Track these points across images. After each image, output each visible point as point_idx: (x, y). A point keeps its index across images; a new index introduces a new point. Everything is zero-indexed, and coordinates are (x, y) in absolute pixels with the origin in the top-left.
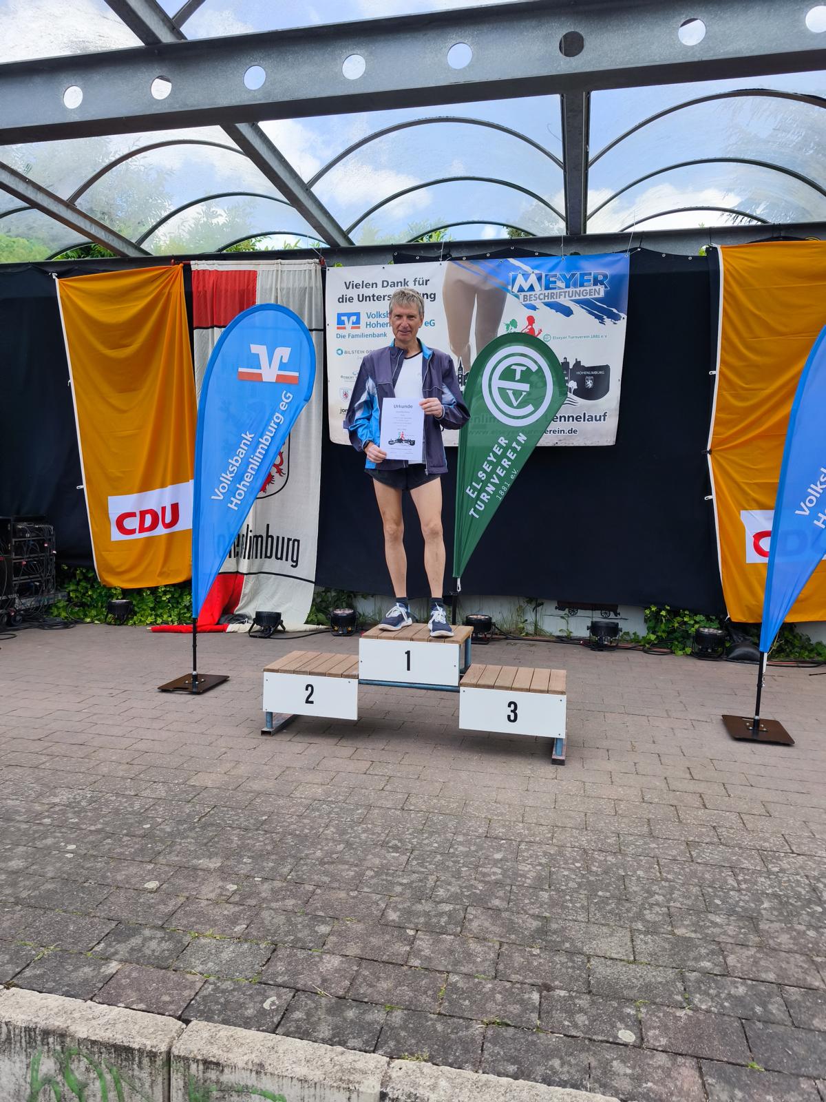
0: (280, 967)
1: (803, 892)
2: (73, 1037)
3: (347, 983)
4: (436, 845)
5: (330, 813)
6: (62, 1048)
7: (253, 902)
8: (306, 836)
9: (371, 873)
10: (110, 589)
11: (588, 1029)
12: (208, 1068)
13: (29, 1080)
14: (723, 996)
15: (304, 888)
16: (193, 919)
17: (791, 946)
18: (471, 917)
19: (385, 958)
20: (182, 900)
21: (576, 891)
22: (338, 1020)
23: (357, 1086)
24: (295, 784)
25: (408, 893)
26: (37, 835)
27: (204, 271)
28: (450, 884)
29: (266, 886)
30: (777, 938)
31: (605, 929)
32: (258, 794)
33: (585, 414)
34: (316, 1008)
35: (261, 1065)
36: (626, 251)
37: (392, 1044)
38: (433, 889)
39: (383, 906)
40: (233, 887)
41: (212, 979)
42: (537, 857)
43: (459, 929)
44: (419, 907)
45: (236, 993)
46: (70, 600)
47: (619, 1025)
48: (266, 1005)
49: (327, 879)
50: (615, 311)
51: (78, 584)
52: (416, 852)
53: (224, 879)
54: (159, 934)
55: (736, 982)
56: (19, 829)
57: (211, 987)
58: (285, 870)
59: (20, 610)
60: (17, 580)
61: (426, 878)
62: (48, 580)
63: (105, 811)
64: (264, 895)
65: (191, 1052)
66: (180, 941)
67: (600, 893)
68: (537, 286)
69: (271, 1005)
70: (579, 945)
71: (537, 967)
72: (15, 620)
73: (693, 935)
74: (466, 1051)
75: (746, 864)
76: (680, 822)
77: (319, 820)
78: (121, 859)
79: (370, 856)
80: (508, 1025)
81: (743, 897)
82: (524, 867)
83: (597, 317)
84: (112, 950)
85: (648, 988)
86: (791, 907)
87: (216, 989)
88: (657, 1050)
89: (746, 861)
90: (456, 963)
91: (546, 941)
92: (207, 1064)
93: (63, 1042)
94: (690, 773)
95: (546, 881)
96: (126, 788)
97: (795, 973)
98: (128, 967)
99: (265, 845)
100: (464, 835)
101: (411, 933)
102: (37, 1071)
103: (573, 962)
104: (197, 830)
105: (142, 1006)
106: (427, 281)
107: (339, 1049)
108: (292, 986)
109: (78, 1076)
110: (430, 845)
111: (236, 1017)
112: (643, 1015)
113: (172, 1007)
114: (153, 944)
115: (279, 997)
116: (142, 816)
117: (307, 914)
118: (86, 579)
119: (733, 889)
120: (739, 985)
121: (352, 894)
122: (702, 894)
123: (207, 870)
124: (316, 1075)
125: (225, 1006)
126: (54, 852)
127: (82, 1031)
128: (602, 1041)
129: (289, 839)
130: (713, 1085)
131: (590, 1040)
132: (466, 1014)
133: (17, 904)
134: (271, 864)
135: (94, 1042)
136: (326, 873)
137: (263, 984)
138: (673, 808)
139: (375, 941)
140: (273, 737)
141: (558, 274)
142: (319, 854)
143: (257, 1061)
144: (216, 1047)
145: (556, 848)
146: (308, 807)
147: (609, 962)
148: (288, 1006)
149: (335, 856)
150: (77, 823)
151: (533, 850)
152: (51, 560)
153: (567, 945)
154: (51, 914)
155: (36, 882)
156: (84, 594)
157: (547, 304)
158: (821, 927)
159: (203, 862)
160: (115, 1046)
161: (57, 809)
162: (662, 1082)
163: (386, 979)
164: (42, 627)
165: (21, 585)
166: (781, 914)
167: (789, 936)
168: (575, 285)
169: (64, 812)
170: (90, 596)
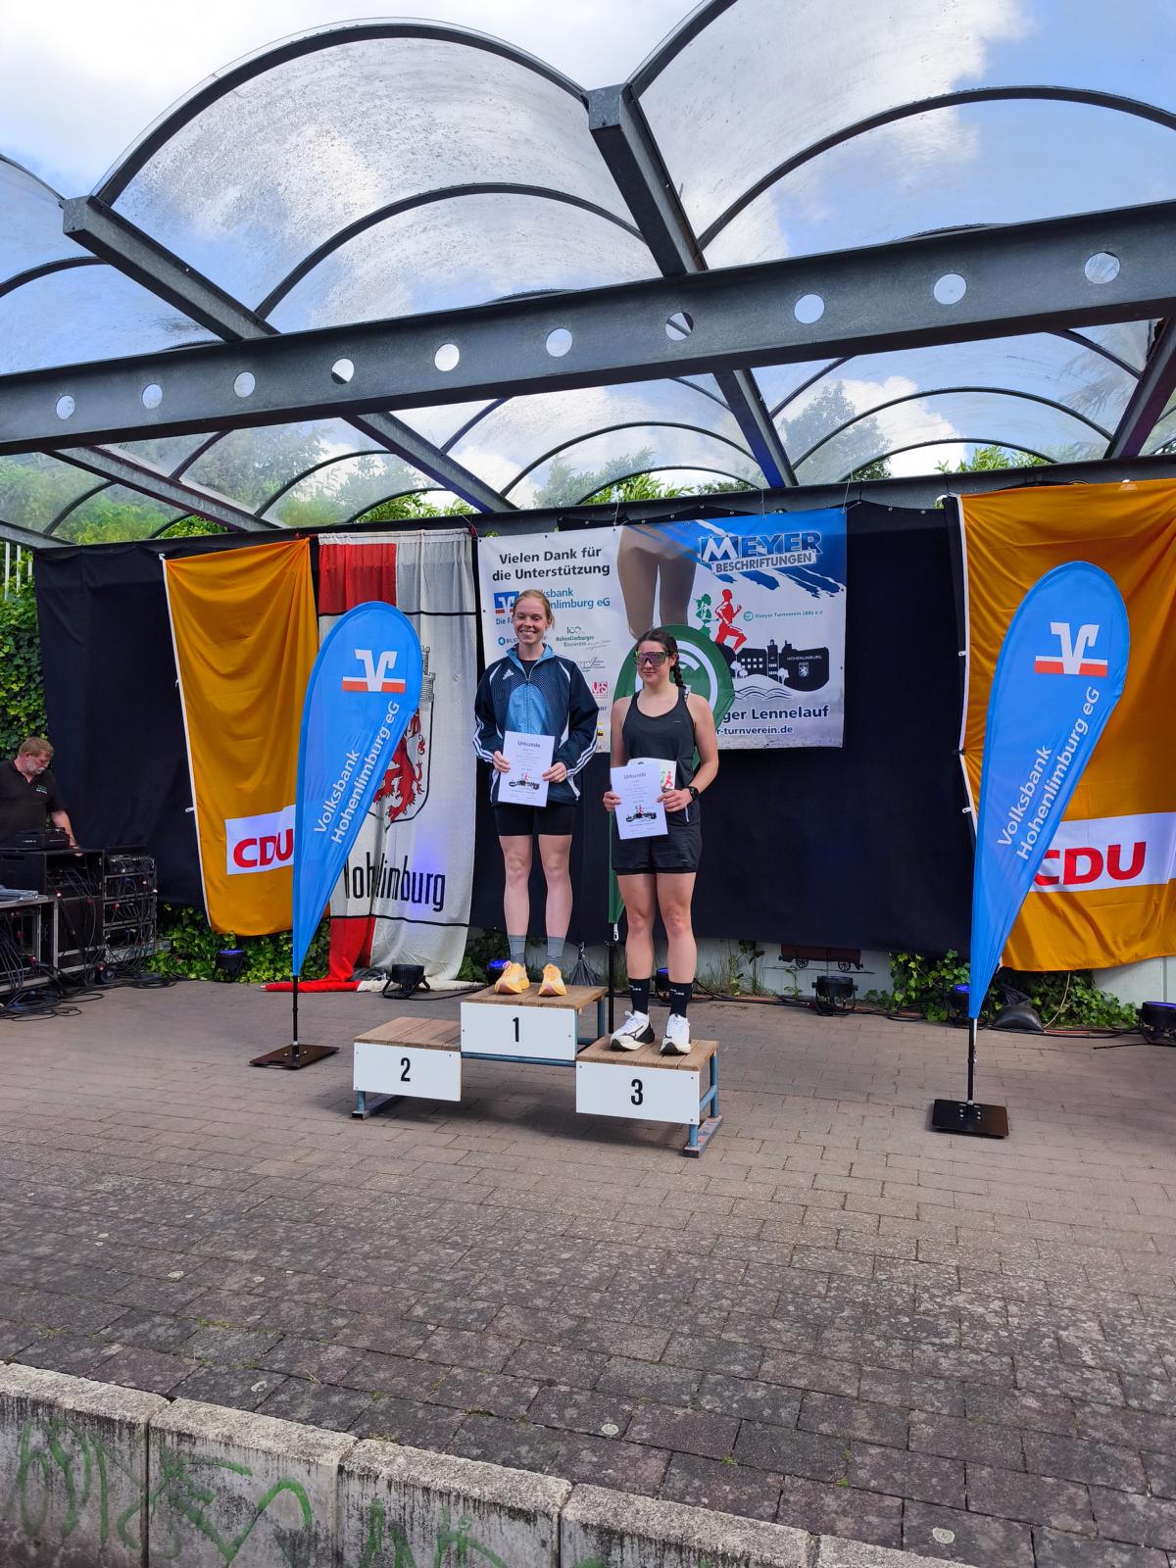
0: (281, 1355)
1: (899, 1301)
2: (60, 1407)
3: (345, 1372)
4: (501, 1242)
5: (397, 1206)
6: (50, 1419)
7: (275, 1294)
8: (360, 1229)
9: (416, 1269)
10: (222, 936)
11: (574, 1421)
12: (181, 1440)
13: (19, 1453)
14: (736, 1398)
15: (336, 1282)
16: (209, 1308)
17: (846, 1355)
18: (503, 1315)
19: (393, 1350)
20: (203, 1289)
21: (634, 1293)
22: (320, 1404)
23: (316, 1458)
24: (370, 1174)
25: (446, 1290)
26: (70, 1223)
27: (335, 545)
28: (496, 1283)
29: (297, 1279)
30: (835, 1346)
31: (644, 1331)
32: (324, 1184)
33: (800, 709)
34: (303, 1393)
35: (230, 1437)
36: (841, 506)
37: (366, 1426)
38: (475, 1287)
39: (413, 1301)
40: (260, 1279)
41: (209, 1363)
42: (610, 1256)
43: (484, 1326)
44: (452, 1304)
45: (227, 1377)
46: (173, 950)
47: (607, 1419)
48: (254, 1388)
49: (363, 1274)
50: (831, 580)
51: (184, 931)
52: (475, 1250)
53: (253, 1271)
54: (169, 1321)
55: (759, 1386)
56: (54, 1216)
57: (205, 1370)
58: (323, 1263)
59: (111, 964)
60: (108, 927)
61: (473, 1276)
62: (147, 926)
63: (150, 1199)
64: (290, 1288)
65: (167, 1424)
66: (189, 1329)
67: (661, 1296)
68: (732, 553)
69: (259, 1388)
70: (607, 1344)
71: (551, 1364)
72: (106, 977)
73: (741, 1340)
74: (438, 1435)
75: (852, 1270)
76: (802, 1223)
77: (382, 1214)
78: (152, 1248)
79: (422, 1252)
80: (492, 1415)
81: (823, 1305)
82: (588, 1268)
83: (809, 588)
84: (118, 1334)
85: (659, 1387)
86: (873, 1317)
87: (210, 1372)
88: (634, 1443)
89: (853, 1268)
90: (468, 1357)
91: (573, 1340)
92: (181, 1436)
93: (51, 1413)
94: (850, 1170)
95: (609, 1282)
96: (179, 1176)
97: (832, 1379)
98: (129, 1350)
99: (312, 1237)
100: (539, 1233)
101: (431, 1328)
102: (27, 1443)
103: (592, 1360)
104: (243, 1220)
105: (133, 1384)
106: (598, 551)
107: (312, 1427)
108: (287, 1372)
109: (64, 1449)
110: (494, 1242)
111: (221, 1397)
112: (638, 1412)
113: (161, 1386)
114: (160, 1331)
115: (269, 1381)
116: (188, 1205)
117: (328, 1308)
118: (194, 923)
119: (819, 1296)
120: (759, 1389)
121: (384, 1289)
122: (778, 1300)
123: (239, 1263)
124: (279, 1447)
125: (213, 1388)
126: (85, 1240)
127: (69, 1403)
128: (582, 1433)
129: (340, 1234)
130: (674, 1475)
131: (571, 1431)
132: (453, 1404)
133: (34, 1288)
134: (311, 1258)
135: (79, 1414)
136: (365, 1268)
137: (258, 1369)
138: (801, 1209)
139: (388, 1334)
140: (366, 1122)
141: (758, 537)
142: (367, 1248)
143: (227, 1433)
144: (192, 1420)
145: (637, 1249)
146: (374, 1200)
147: (630, 1362)
148: (277, 1389)
149: (383, 1251)
150: (117, 1212)
151: (609, 1251)
152: (152, 900)
153: (594, 1344)
154: (66, 1299)
155: (59, 1268)
156: (191, 943)
157: (745, 574)
158: (896, 1338)
159: (238, 1254)
160: (98, 1417)
161: (99, 1196)
162: (624, 1470)
163: (385, 1370)
164: (135, 985)
165: (112, 933)
166: (857, 1323)
167: (850, 1345)
168: (779, 551)
169: (105, 1200)
170: (198, 945)
